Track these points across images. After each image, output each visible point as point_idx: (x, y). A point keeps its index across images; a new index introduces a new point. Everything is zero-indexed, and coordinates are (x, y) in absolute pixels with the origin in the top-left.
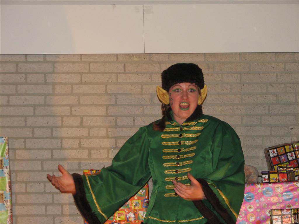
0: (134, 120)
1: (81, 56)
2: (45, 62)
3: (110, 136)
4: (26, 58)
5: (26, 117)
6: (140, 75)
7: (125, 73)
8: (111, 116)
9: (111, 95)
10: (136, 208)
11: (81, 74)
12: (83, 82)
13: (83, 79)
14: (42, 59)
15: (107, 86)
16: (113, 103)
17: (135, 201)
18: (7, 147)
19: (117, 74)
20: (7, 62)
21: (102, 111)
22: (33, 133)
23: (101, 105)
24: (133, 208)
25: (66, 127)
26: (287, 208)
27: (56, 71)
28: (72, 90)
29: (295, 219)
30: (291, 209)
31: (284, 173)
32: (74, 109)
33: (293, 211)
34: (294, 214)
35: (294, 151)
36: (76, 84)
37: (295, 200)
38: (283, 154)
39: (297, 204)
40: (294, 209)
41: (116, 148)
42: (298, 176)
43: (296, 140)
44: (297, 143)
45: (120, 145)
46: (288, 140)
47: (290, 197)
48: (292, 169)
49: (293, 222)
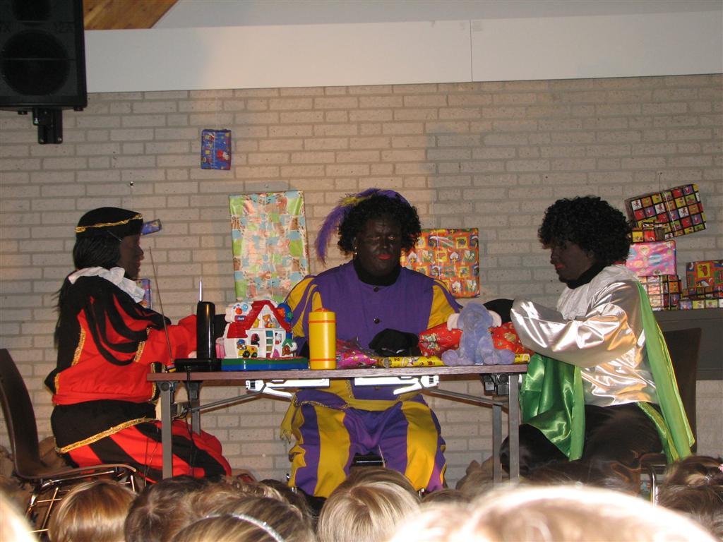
0: (460, 167)
1: (393, 87)
2: (348, 95)
3: (429, 186)
4: (324, 91)
5: (325, 165)
6: (467, 109)
7: (448, 107)
8: (431, 161)
9: (430, 135)
10: (463, 276)
11: (393, 109)
12: (396, 119)
13: (395, 116)
14: (343, 92)
15: (425, 123)
16: (433, 145)
17: (461, 268)
18: (303, 203)
19: (439, 108)
20: (300, 97)
21: (419, 155)
22: (334, 184)
23: (418, 149)
24: (459, 276)
25: (375, 176)
26: (655, 275)
27: (361, 106)
28: (382, 130)
29: (664, 288)
30: (660, 276)
31: (651, 230)
32: (384, 153)
33: (661, 278)
34: (664, 282)
35: (664, 202)
36: (387, 122)
37: (665, 264)
38: (650, 206)
39: (667, 270)
40: (663, 276)
41: (438, 201)
42: (668, 233)
43: (666, 188)
44: (667, 191)
45: (443, 198)
46: (656, 189)
47: (658, 261)
48: (660, 226)
49: (662, 292)
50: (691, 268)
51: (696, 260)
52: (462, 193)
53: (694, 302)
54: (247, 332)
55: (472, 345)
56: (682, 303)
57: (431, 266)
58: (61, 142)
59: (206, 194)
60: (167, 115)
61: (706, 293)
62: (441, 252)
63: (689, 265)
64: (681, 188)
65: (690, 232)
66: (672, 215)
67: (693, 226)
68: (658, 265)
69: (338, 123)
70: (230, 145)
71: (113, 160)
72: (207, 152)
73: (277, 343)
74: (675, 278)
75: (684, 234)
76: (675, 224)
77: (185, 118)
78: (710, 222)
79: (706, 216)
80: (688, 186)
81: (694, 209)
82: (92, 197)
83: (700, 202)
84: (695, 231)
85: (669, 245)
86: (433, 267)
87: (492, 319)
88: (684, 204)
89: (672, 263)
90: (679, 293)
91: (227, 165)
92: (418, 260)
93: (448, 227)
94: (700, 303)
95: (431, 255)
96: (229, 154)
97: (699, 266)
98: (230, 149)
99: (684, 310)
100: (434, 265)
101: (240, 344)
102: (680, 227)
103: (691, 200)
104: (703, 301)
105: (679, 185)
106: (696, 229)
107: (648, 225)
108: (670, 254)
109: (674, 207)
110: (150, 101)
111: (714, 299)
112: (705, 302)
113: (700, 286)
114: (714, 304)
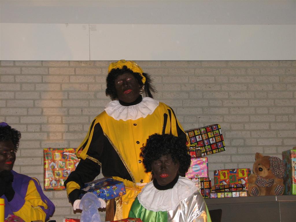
0: (82, 111)
1: (42, 62)
2: (15, 66)
3: (64, 122)
6: (87, 76)
7: (75, 75)
8: (65, 107)
9: (65, 91)
11: (42, 75)
12: (44, 82)
14: (12, 64)
15: (62, 84)
16: (66, 98)
19: (70, 76)
21: (58, 104)
23: (57, 99)
25: (31, 116)
26: (196, 177)
27: (23, 73)
28: (35, 88)
29: (201, 185)
30: (199, 178)
31: (193, 151)
32: (36, 102)
33: (200, 179)
34: (201, 182)
35: (201, 134)
36: (38, 83)
37: (202, 171)
38: (193, 137)
39: (203, 174)
40: (201, 178)
41: (68, 131)
42: (203, 153)
43: (203, 126)
44: (203, 128)
45: (71, 130)
46: (196, 126)
47: (198, 169)
48: (199, 148)
49: (200, 188)
50: (217, 174)
51: (220, 169)
52: (83, 127)
53: (218, 194)
55: (88, 219)
56: (211, 194)
57: (64, 171)
61: (225, 189)
62: (70, 162)
63: (215, 172)
64: (211, 126)
65: (216, 152)
66: (206, 142)
67: (218, 149)
68: (198, 172)
69: (8, 83)
74: (208, 180)
75: (213, 153)
76: (208, 147)
78: (228, 146)
79: (225, 143)
80: (215, 125)
81: (219, 139)
83: (222, 135)
84: (219, 152)
85: (204, 160)
86: (65, 171)
87: (100, 203)
88: (213, 136)
89: (206, 170)
90: (210, 188)
92: (56, 167)
93: (74, 147)
94: (222, 194)
95: (64, 164)
97: (221, 172)
99: (212, 198)
100: (66, 170)
102: (210, 149)
103: (217, 134)
104: (223, 193)
105: (210, 124)
106: (220, 151)
107: (192, 148)
108: (205, 165)
109: (207, 138)
111: (229, 192)
112: (224, 194)
113: (221, 184)
114: (230, 195)
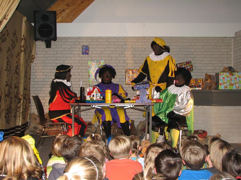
0: (140, 55)
1: (125, 37)
3: (133, 60)
4: (110, 38)
5: (110, 54)
6: (142, 43)
7: (137, 42)
8: (133, 54)
9: (133, 48)
11: (125, 42)
12: (126, 44)
14: (114, 38)
15: (132, 45)
16: (134, 51)
18: (104, 63)
19: (135, 42)
20: (104, 39)
21: (131, 53)
22: (112, 58)
23: (131, 51)
25: (121, 57)
27: (118, 41)
35: (184, 65)
36: (124, 45)
38: (181, 66)
43: (185, 62)
45: (136, 62)
46: (183, 62)
52: (140, 61)
54: (91, 94)
58: (51, 48)
59: (83, 60)
60: (74, 42)
61: (193, 86)
62: (135, 74)
64: (189, 62)
69: (113, 45)
70: (88, 49)
71: (62, 52)
72: (83, 51)
73: (98, 96)
77: (78, 43)
78: (194, 69)
81: (191, 67)
82: (57, 60)
83: (192, 65)
86: (133, 78)
91: (88, 54)
92: (130, 76)
93: (137, 69)
96: (88, 51)
98: (88, 50)
101: (90, 97)
103: (190, 65)
109: (187, 66)
110: (71, 39)
114: (195, 89)
